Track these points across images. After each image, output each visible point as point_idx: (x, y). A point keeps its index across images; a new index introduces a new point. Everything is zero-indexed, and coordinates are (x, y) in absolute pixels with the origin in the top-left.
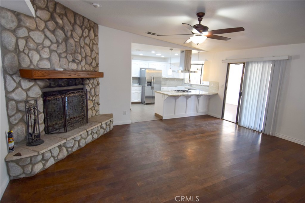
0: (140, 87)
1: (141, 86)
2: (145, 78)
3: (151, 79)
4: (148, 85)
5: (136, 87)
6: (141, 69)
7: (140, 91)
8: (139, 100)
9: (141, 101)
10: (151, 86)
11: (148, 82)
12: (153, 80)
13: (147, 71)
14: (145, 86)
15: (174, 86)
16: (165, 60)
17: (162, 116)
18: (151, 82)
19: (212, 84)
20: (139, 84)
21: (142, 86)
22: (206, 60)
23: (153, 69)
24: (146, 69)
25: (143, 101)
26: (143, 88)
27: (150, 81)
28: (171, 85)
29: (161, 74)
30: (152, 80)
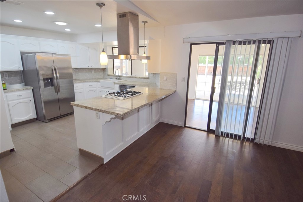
0: (28, 89)
1: (29, 87)
2: (37, 71)
3: (50, 72)
4: (46, 85)
5: (19, 90)
6: (22, 54)
7: (30, 97)
8: (32, 115)
9: (36, 117)
10: (52, 85)
11: (45, 80)
12: (55, 75)
13: (38, 57)
14: (39, 87)
15: (95, 80)
16: (71, 37)
17: (103, 157)
18: (51, 79)
19: (165, 77)
20: (23, 84)
21: (32, 88)
22: (150, 39)
23: (53, 53)
24: (35, 53)
25: (40, 115)
26: (35, 90)
27: (50, 77)
28: (87, 79)
29: (69, 62)
30: (53, 74)
